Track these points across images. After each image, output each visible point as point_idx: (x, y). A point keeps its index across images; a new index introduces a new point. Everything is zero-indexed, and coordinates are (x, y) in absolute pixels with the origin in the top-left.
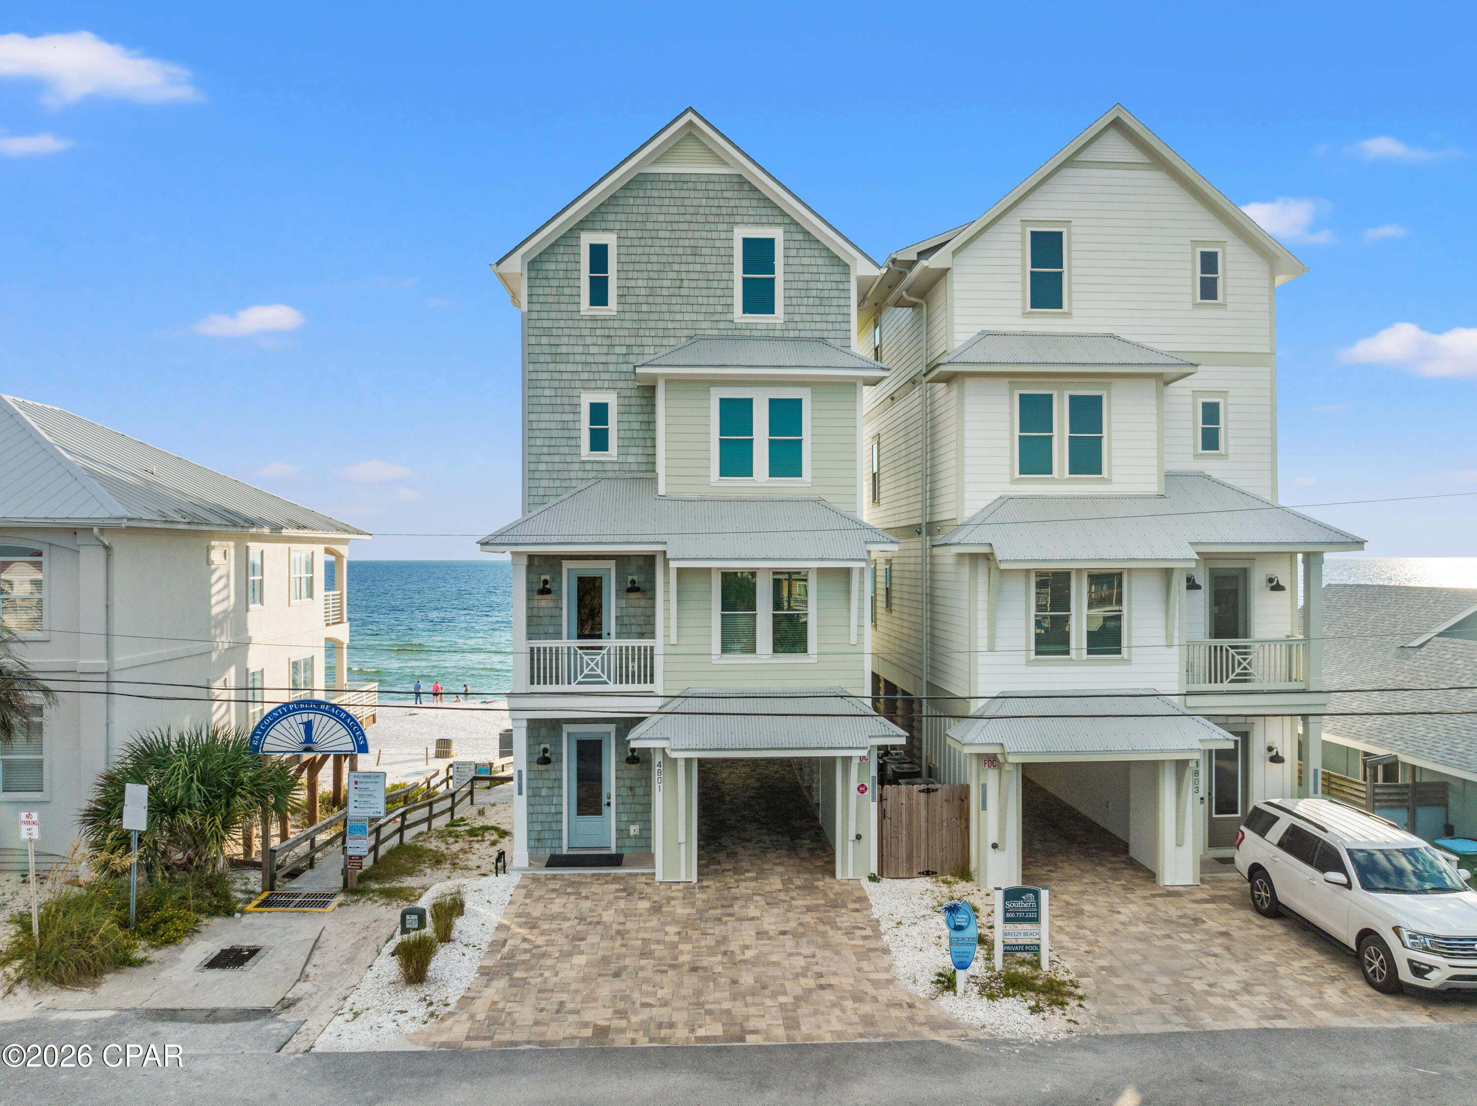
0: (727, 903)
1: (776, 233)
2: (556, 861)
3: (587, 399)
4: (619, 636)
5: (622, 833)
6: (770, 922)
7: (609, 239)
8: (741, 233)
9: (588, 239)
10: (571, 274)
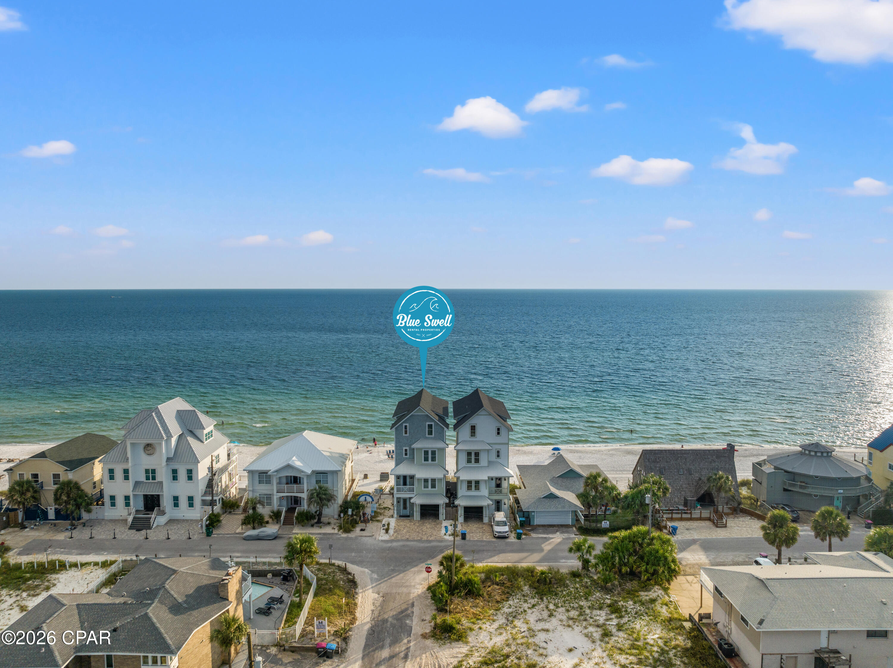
0: (423, 523)
1: (433, 423)
2: (401, 516)
3: (404, 448)
4: (410, 485)
5: (410, 512)
6: (428, 527)
7: (408, 425)
8: (427, 423)
9: (404, 425)
10: (402, 430)
